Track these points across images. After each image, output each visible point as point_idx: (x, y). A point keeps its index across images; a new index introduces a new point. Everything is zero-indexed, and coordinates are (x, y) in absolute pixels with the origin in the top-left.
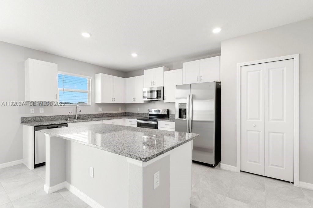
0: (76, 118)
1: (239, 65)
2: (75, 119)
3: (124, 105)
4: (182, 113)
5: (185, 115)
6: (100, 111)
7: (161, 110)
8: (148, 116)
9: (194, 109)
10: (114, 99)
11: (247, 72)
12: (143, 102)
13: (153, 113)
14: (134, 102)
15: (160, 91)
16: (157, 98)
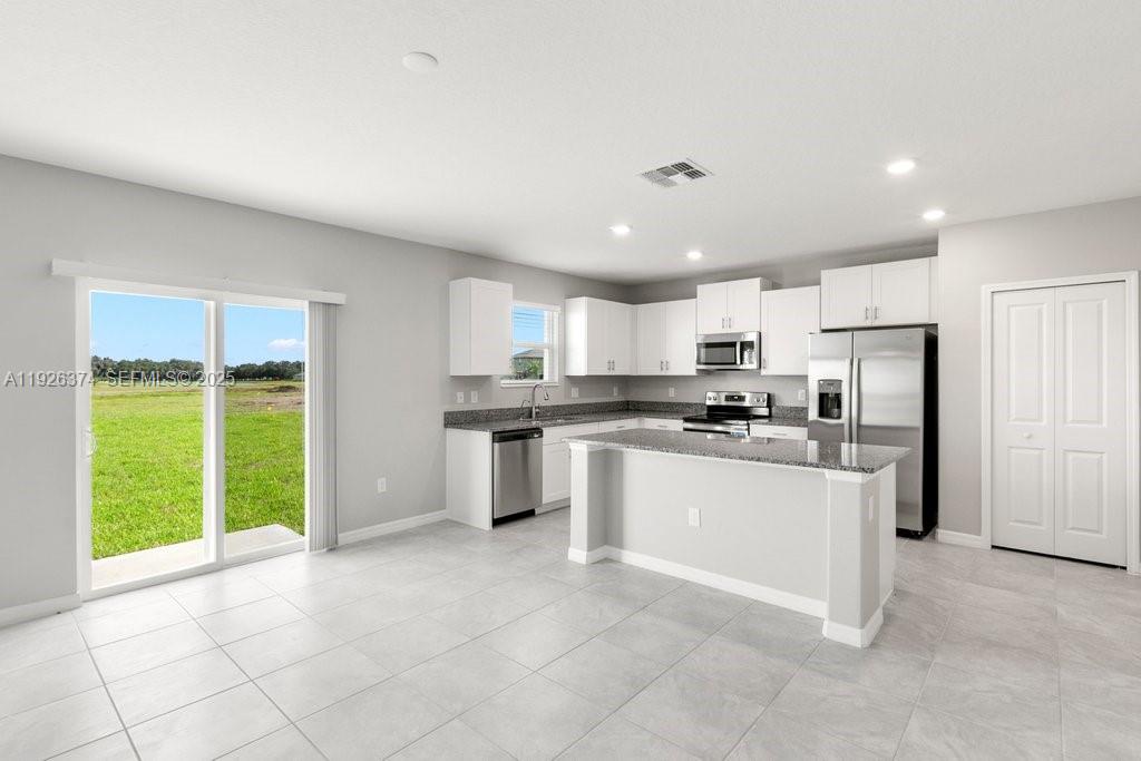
0: (534, 415)
1: (986, 290)
2: (531, 417)
3: (625, 381)
4: (829, 402)
5: (836, 410)
6: (575, 397)
7: (748, 396)
8: (705, 412)
9: (864, 389)
10: (611, 364)
11: (1009, 307)
12: (694, 373)
13: (724, 403)
14: (663, 374)
15: (751, 343)
16: (742, 362)
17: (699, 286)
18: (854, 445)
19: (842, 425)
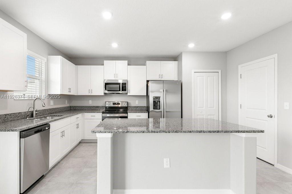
0: (34, 116)
1: (193, 71)
5: (159, 107)
6: (52, 105)
7: (121, 103)
10: (70, 90)
11: (197, 77)
12: (103, 94)
13: (112, 105)
14: (90, 94)
15: (125, 84)
16: (122, 90)
17: (104, 61)
18: (165, 119)
19: (161, 112)
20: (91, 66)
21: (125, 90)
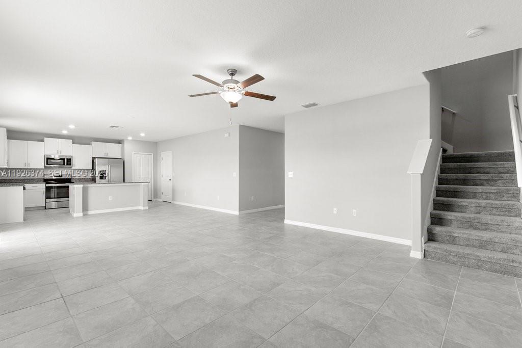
1: (133, 153)
12: (44, 168)
14: (26, 168)
15: (70, 159)
16: (67, 164)
20: (29, 142)
21: (70, 164)
